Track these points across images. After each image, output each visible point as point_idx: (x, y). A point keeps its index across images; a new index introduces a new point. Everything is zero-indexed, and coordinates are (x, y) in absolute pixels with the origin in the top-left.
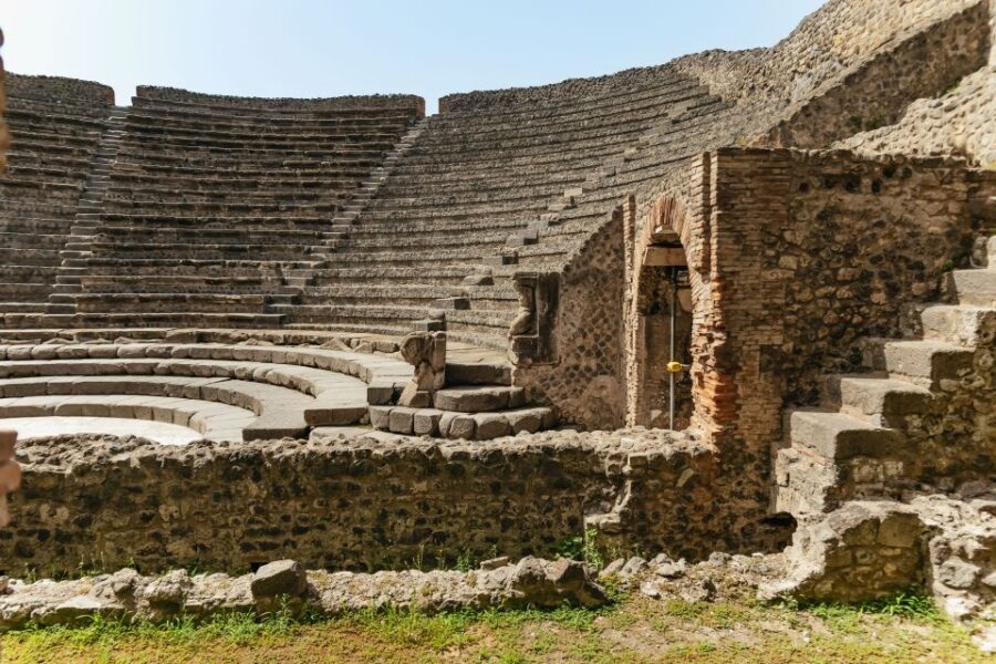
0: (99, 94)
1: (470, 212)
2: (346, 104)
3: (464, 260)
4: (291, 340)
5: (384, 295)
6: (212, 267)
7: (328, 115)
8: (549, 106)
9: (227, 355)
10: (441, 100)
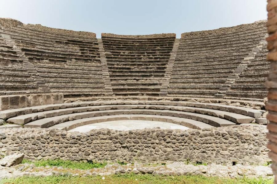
0: (93, 35)
1: (210, 64)
2: (155, 36)
3: (218, 77)
4: (175, 100)
5: (196, 87)
6: (141, 80)
7: (151, 39)
8: (216, 35)
9: (162, 104)
10: (181, 34)
